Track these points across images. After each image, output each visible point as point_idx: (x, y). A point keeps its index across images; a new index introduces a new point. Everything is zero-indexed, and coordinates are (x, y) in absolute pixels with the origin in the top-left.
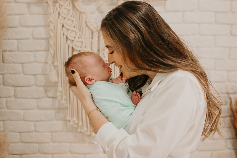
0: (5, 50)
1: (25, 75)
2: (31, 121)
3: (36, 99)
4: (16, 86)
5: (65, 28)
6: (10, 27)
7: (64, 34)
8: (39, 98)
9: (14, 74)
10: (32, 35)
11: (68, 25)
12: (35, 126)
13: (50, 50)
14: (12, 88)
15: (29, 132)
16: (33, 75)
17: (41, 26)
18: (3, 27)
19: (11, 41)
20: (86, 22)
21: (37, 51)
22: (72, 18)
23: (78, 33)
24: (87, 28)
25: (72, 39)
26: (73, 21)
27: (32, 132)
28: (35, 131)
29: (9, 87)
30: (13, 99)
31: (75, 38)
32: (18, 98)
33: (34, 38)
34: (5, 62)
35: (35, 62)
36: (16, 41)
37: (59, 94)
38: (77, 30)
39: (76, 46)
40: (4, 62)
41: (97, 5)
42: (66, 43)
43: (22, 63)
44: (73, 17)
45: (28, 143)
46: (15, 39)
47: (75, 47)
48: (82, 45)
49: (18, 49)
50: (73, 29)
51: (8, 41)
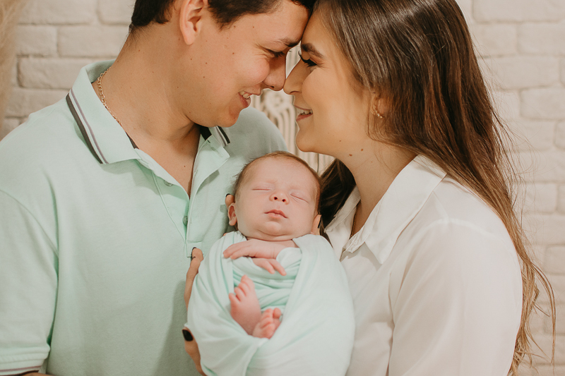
0: (25, 52)
10: (98, 13)
19: (39, 29)
33: (103, 23)
34: (24, 84)
36: (52, 31)
40: (21, 86)
46: (50, 24)
49: (58, 51)
51: (32, 28)
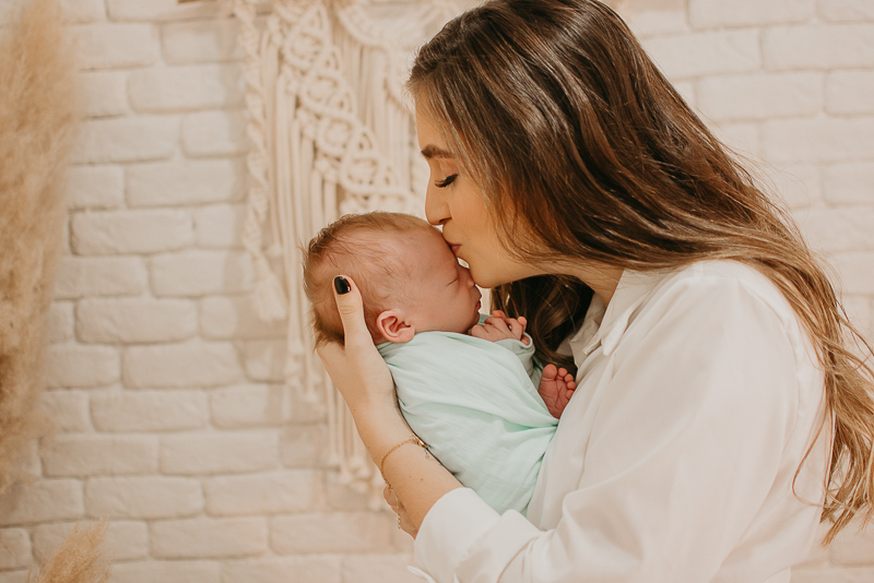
0: (79, 204)
1: (159, 297)
2: (188, 475)
3: (204, 388)
4: (126, 344)
5: (308, 110)
6: (95, 118)
7: (302, 135)
8: (215, 386)
9: (118, 295)
10: (181, 142)
11: (319, 100)
12: (205, 494)
13: (253, 197)
14: (110, 351)
15: (182, 517)
16: (192, 297)
17: (211, 108)
18: (67, 119)
19: (99, 170)
20: (386, 86)
21: (203, 204)
22: (331, 72)
23: (359, 129)
24: (391, 108)
25: (336, 151)
26: (335, 84)
27: (192, 516)
28: (207, 512)
29: (101, 349)
30: (116, 391)
31: (344, 146)
32: (136, 388)
33: (190, 156)
34: (80, 250)
35: (197, 245)
36: (117, 172)
37: (292, 367)
38: (353, 118)
39: (350, 177)
40: (75, 253)
41: (426, 15)
42: (313, 167)
43: (145, 255)
44: (337, 67)
45: (179, 558)
46: (114, 162)
47: (346, 184)
48: (374, 174)
49: (126, 200)
50: (337, 113)
51: (89, 170)
